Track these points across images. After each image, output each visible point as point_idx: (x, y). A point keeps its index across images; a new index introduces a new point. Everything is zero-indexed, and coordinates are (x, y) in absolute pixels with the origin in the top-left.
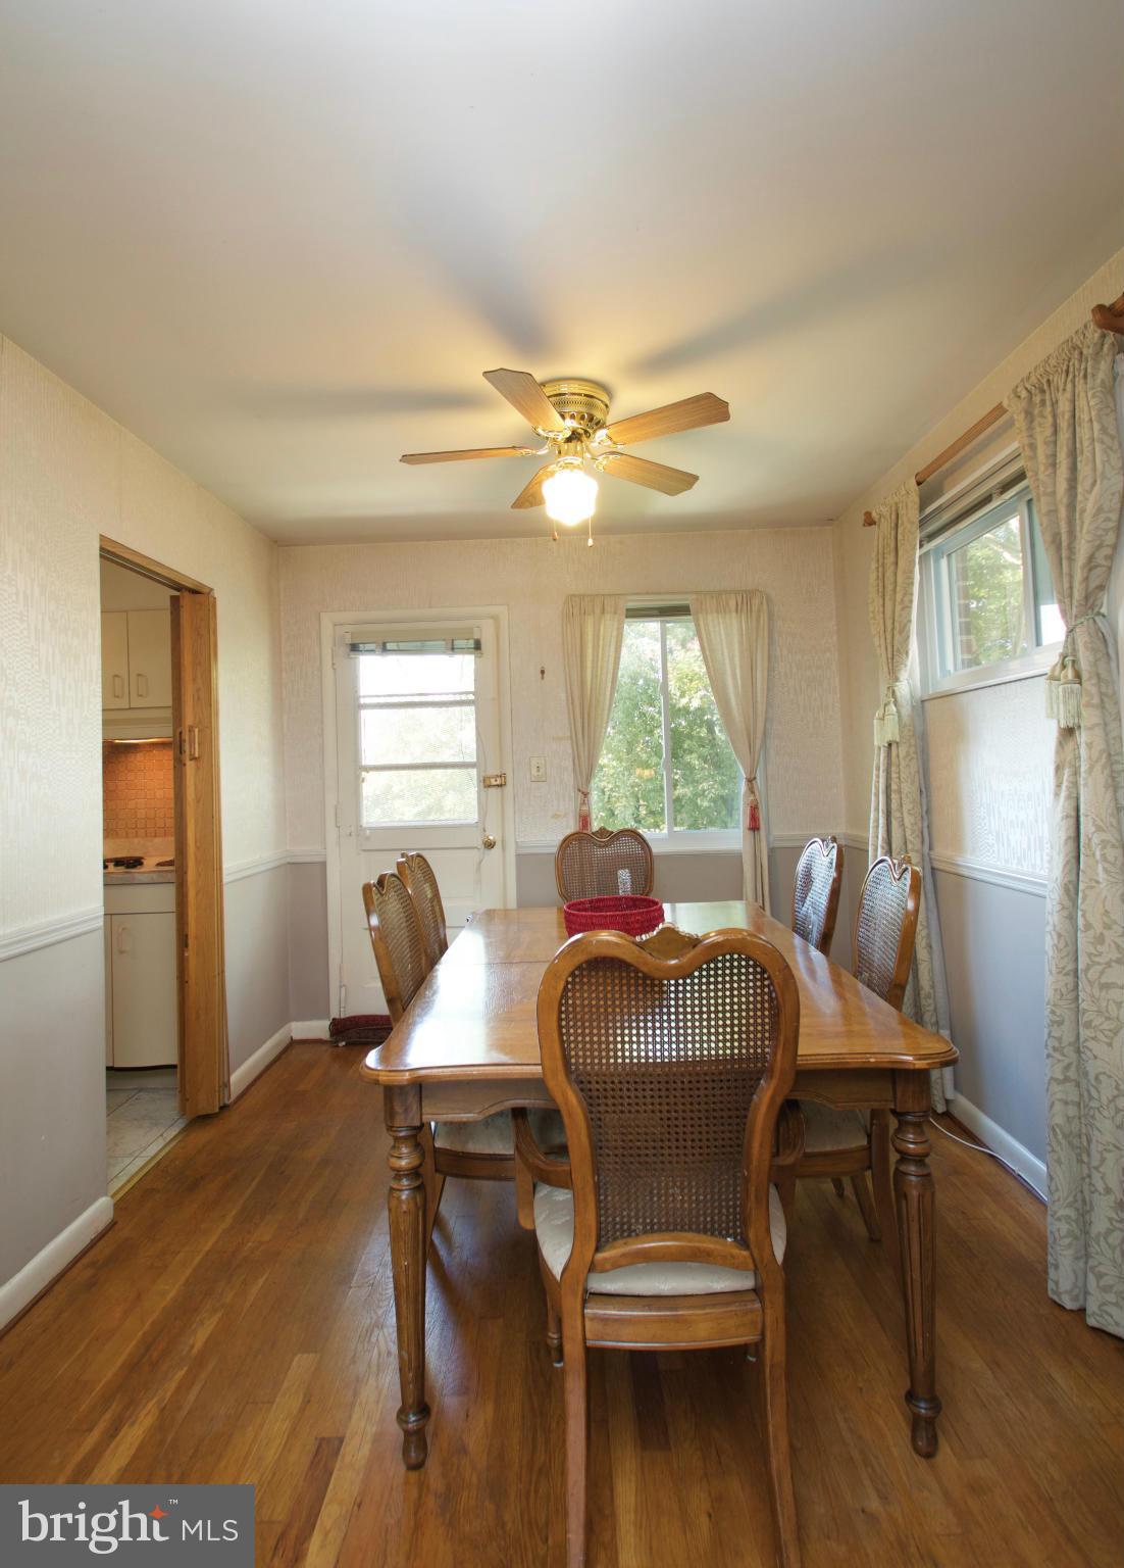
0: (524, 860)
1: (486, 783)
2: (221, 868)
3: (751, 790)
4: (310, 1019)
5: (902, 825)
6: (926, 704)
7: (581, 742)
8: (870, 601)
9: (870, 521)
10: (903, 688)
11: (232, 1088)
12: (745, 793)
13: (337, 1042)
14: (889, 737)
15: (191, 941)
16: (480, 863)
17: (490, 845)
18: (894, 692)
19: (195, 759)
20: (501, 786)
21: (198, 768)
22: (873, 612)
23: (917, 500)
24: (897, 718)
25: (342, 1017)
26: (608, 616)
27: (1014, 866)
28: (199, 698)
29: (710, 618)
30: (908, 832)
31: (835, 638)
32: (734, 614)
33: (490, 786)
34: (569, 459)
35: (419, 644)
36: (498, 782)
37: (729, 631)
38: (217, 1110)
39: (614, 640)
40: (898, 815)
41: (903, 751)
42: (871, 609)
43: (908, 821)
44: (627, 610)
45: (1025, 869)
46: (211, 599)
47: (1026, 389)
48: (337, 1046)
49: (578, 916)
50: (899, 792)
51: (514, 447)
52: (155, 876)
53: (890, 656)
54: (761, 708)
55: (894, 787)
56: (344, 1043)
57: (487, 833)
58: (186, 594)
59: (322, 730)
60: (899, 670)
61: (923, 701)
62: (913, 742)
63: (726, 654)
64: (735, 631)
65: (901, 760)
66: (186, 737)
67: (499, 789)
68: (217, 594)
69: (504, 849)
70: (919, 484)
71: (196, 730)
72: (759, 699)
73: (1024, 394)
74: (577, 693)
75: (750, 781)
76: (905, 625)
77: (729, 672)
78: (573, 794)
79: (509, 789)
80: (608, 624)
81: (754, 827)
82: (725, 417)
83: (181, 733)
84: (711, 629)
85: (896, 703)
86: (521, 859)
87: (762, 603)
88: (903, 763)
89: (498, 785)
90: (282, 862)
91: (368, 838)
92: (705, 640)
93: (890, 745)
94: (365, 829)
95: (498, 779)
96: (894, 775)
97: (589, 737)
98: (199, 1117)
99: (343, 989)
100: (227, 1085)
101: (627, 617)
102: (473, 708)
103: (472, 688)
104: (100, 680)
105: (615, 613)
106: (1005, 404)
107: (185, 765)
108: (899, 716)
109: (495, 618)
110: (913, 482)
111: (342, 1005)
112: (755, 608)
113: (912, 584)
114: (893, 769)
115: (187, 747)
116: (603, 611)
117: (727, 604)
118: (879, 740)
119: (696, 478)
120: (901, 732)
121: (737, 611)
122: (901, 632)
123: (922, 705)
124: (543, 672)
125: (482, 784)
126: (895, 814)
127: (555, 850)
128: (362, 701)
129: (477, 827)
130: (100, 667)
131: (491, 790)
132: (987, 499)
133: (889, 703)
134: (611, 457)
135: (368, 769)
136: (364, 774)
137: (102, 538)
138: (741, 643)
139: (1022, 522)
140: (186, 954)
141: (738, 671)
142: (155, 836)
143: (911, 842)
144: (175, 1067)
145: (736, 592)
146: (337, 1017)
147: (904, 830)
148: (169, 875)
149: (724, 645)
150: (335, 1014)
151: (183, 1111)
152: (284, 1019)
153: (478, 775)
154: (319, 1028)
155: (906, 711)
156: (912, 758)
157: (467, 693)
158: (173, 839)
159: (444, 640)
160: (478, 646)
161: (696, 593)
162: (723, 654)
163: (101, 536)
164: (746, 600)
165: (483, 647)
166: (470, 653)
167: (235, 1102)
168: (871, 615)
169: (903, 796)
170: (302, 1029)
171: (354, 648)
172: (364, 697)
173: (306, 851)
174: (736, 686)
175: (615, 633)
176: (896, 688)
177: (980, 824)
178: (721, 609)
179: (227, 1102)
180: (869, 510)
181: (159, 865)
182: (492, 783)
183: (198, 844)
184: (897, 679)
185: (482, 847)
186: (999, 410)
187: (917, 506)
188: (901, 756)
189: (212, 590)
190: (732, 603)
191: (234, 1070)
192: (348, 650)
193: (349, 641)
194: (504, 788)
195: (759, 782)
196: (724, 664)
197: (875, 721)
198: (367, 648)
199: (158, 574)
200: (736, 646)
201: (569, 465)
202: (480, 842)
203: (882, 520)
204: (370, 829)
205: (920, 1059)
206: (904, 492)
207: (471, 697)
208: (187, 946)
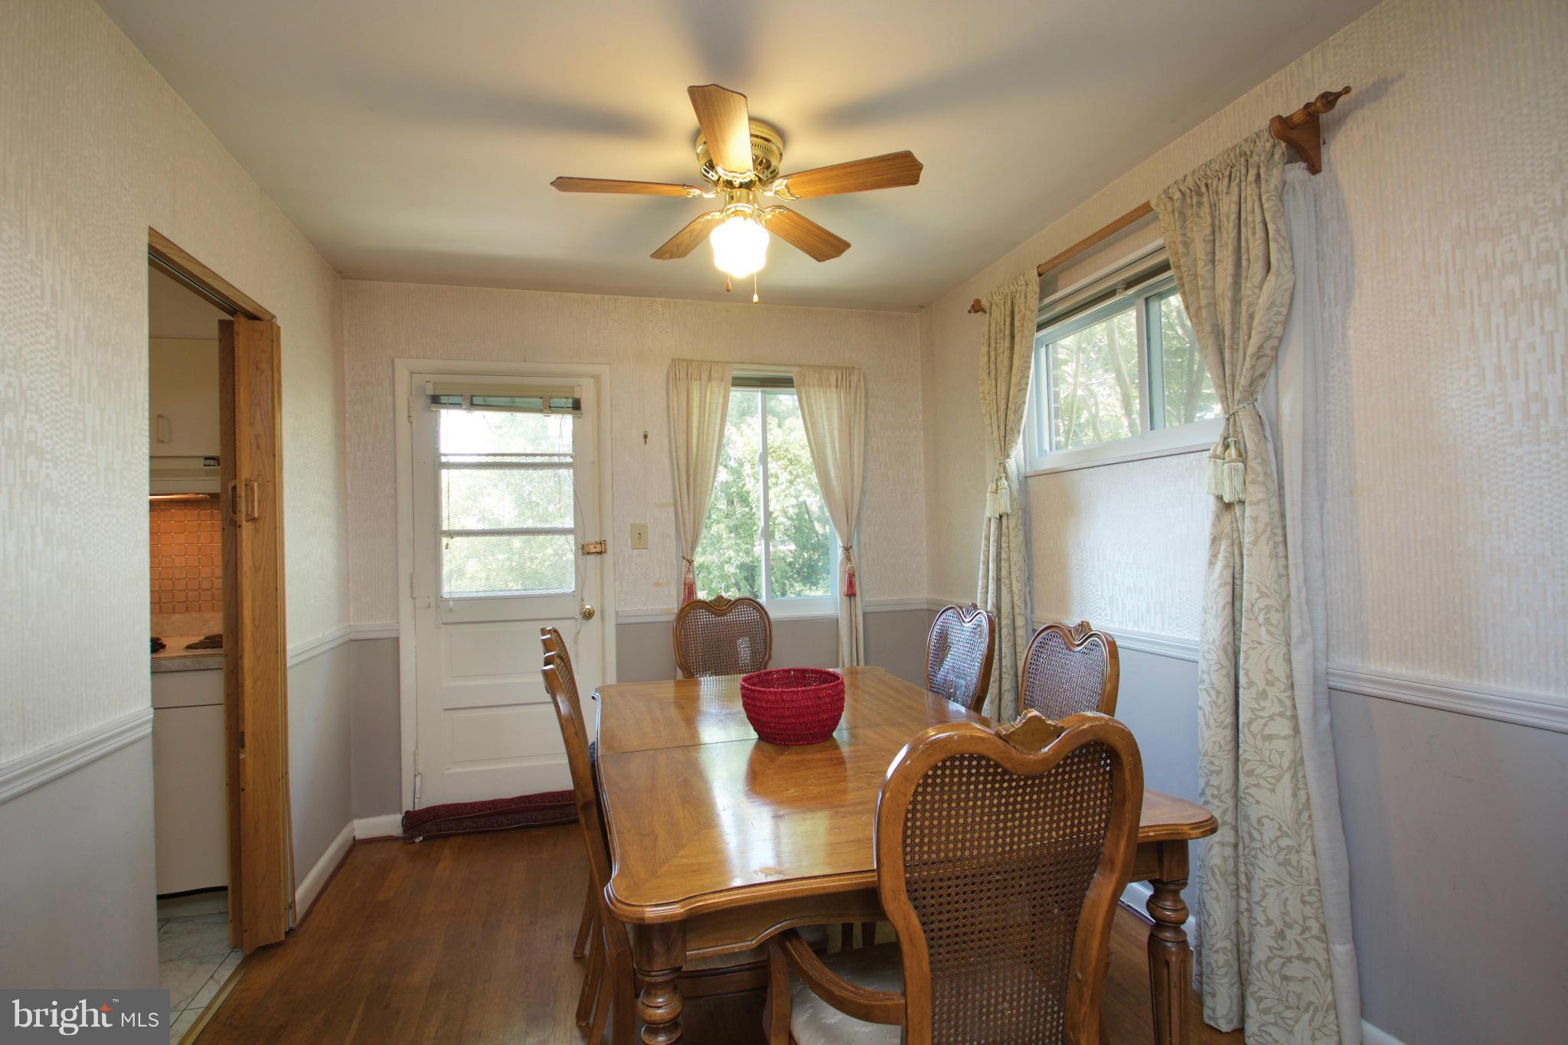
0: (626, 631)
1: (584, 550)
2: (284, 650)
3: (848, 558)
4: (379, 814)
5: (1011, 591)
6: (1029, 479)
7: (686, 509)
8: (980, 382)
9: (977, 308)
10: (1012, 464)
11: (297, 908)
12: (842, 561)
13: (413, 837)
14: (1002, 510)
15: (248, 740)
16: (578, 633)
17: (588, 615)
18: (1005, 467)
19: (254, 520)
20: (600, 553)
21: (257, 530)
22: (983, 393)
23: (1037, 290)
24: (1008, 491)
25: (417, 808)
26: (715, 383)
27: (1130, 628)
28: (258, 446)
29: (812, 391)
30: (1016, 598)
31: (921, 417)
32: (834, 389)
33: (589, 553)
34: (742, 206)
35: (508, 399)
36: (598, 549)
37: (830, 405)
38: (283, 938)
39: (720, 407)
40: (1007, 581)
41: (1012, 522)
42: (981, 390)
43: (1016, 587)
44: (734, 378)
45: (1143, 630)
46: (275, 328)
47: (1180, 190)
48: (414, 842)
49: (764, 692)
50: (1009, 560)
51: (684, 185)
52: (189, 662)
53: (1002, 434)
54: (857, 480)
55: (1004, 556)
56: (421, 838)
57: (584, 603)
58: (243, 319)
59: (396, 489)
60: (1012, 447)
61: (1026, 477)
62: (1020, 514)
63: (826, 427)
64: (835, 405)
65: (1011, 530)
66: (242, 492)
67: (599, 557)
68: (279, 322)
69: (603, 618)
70: (1040, 275)
71: (256, 484)
72: (855, 471)
73: (1177, 196)
74: (683, 462)
75: (847, 549)
76: (1021, 405)
77: (828, 444)
78: (675, 562)
79: (608, 557)
80: (714, 391)
81: (851, 594)
82: (914, 180)
83: (234, 488)
84: (813, 402)
85: (1007, 478)
86: (622, 629)
87: (859, 381)
88: (1012, 534)
89: (598, 553)
90: (347, 638)
91: (451, 610)
92: (806, 412)
93: (1001, 517)
94: (448, 600)
95: (599, 546)
96: (1004, 545)
97: (695, 505)
98: (259, 948)
99: (418, 778)
100: (292, 906)
101: (733, 385)
102: (571, 471)
103: (569, 450)
104: (147, 414)
105: (722, 381)
106: (1153, 205)
107: (240, 526)
108: (1010, 490)
109: (596, 378)
110: (1035, 273)
111: (417, 796)
112: (853, 385)
113: (1029, 367)
114: (1004, 539)
115: (242, 506)
116: (710, 378)
117: (828, 379)
118: (991, 511)
119: (847, 245)
120: (1012, 505)
121: (837, 387)
122: (1016, 412)
123: (1025, 480)
124: (646, 436)
125: (580, 551)
126: (1005, 581)
127: (673, 618)
128: (444, 459)
129: (574, 596)
130: (147, 398)
131: (592, 557)
132: (1111, 293)
133: (1001, 478)
134: (777, 211)
135: (452, 534)
136: (445, 540)
137: (152, 232)
138: (840, 417)
139: (1138, 318)
140: (242, 756)
141: (837, 444)
142: (174, 612)
143: (1018, 606)
144: (224, 889)
145: (836, 368)
146: (411, 809)
147: (1012, 596)
148: (217, 659)
149: (825, 419)
150: (407, 805)
151: (237, 944)
152: (346, 817)
153: (576, 543)
154: (390, 824)
155: (1015, 485)
156: (1019, 530)
157: (565, 455)
158: (221, 614)
159: (541, 397)
160: (577, 406)
161: (800, 366)
162: (823, 426)
163: (150, 228)
164: (845, 376)
165: (583, 405)
166: (569, 413)
167: (301, 925)
168: (982, 396)
169: (1012, 564)
170: (366, 827)
171: (436, 400)
172: (445, 455)
173: (373, 626)
174: (835, 459)
175: (721, 400)
176: (1007, 465)
177: (1091, 590)
178: (823, 384)
179: (291, 925)
180: (980, 298)
181: (189, 647)
182: (591, 550)
183: (257, 622)
184: (1008, 456)
185: (579, 617)
186: (1146, 208)
187: (1037, 296)
188: (1011, 527)
189: (274, 317)
190: (833, 380)
191: (299, 885)
192: (429, 401)
193: (431, 392)
194: (605, 555)
195: (855, 551)
196: (825, 436)
197: (988, 494)
198: (451, 401)
199: (213, 289)
200: (835, 420)
201: (736, 213)
202: (578, 612)
203: (994, 307)
204: (454, 600)
205: (1194, 829)
206: (1023, 282)
207: (569, 460)
208: (243, 746)
